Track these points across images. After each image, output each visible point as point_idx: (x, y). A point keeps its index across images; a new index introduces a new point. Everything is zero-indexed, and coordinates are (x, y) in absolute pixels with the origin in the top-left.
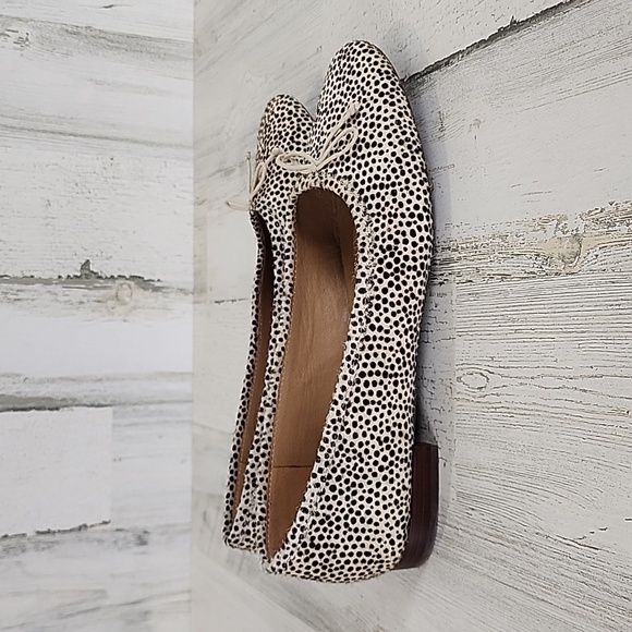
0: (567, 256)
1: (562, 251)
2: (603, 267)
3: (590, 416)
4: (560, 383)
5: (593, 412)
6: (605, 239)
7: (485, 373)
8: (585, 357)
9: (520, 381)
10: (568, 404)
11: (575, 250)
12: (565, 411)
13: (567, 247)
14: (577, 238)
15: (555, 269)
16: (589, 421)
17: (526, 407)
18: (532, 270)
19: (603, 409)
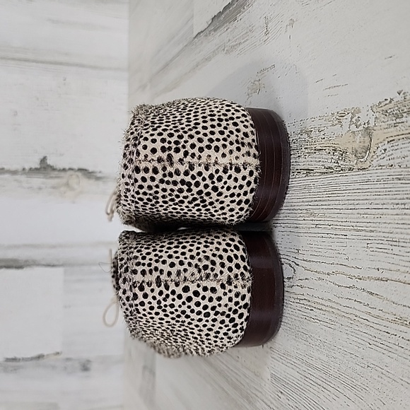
0: (360, 150)
1: (356, 145)
2: (391, 162)
3: (376, 321)
4: (350, 282)
5: (378, 317)
6: (393, 131)
7: (293, 264)
8: (372, 258)
9: (319, 276)
10: (357, 306)
11: (366, 145)
12: (354, 312)
13: (359, 141)
14: (368, 132)
15: (348, 164)
16: (375, 326)
17: (323, 302)
18: (330, 165)
19: (387, 316)
